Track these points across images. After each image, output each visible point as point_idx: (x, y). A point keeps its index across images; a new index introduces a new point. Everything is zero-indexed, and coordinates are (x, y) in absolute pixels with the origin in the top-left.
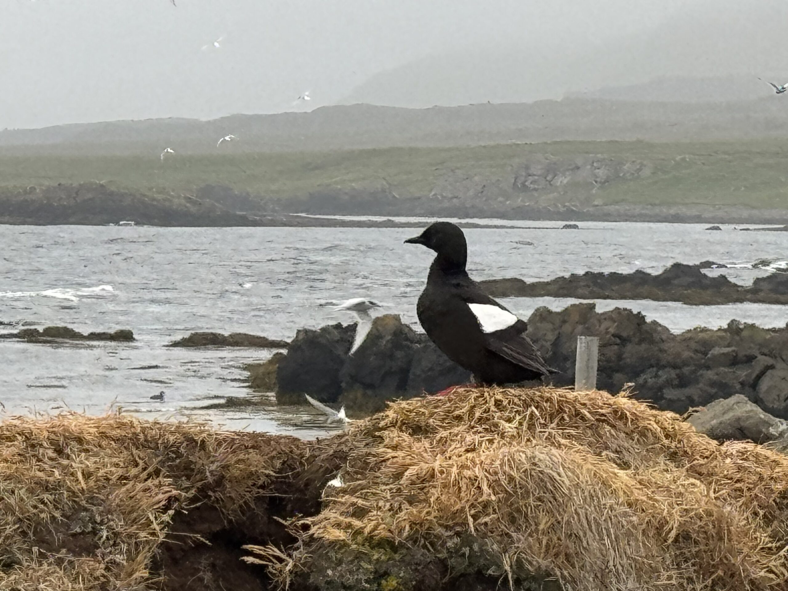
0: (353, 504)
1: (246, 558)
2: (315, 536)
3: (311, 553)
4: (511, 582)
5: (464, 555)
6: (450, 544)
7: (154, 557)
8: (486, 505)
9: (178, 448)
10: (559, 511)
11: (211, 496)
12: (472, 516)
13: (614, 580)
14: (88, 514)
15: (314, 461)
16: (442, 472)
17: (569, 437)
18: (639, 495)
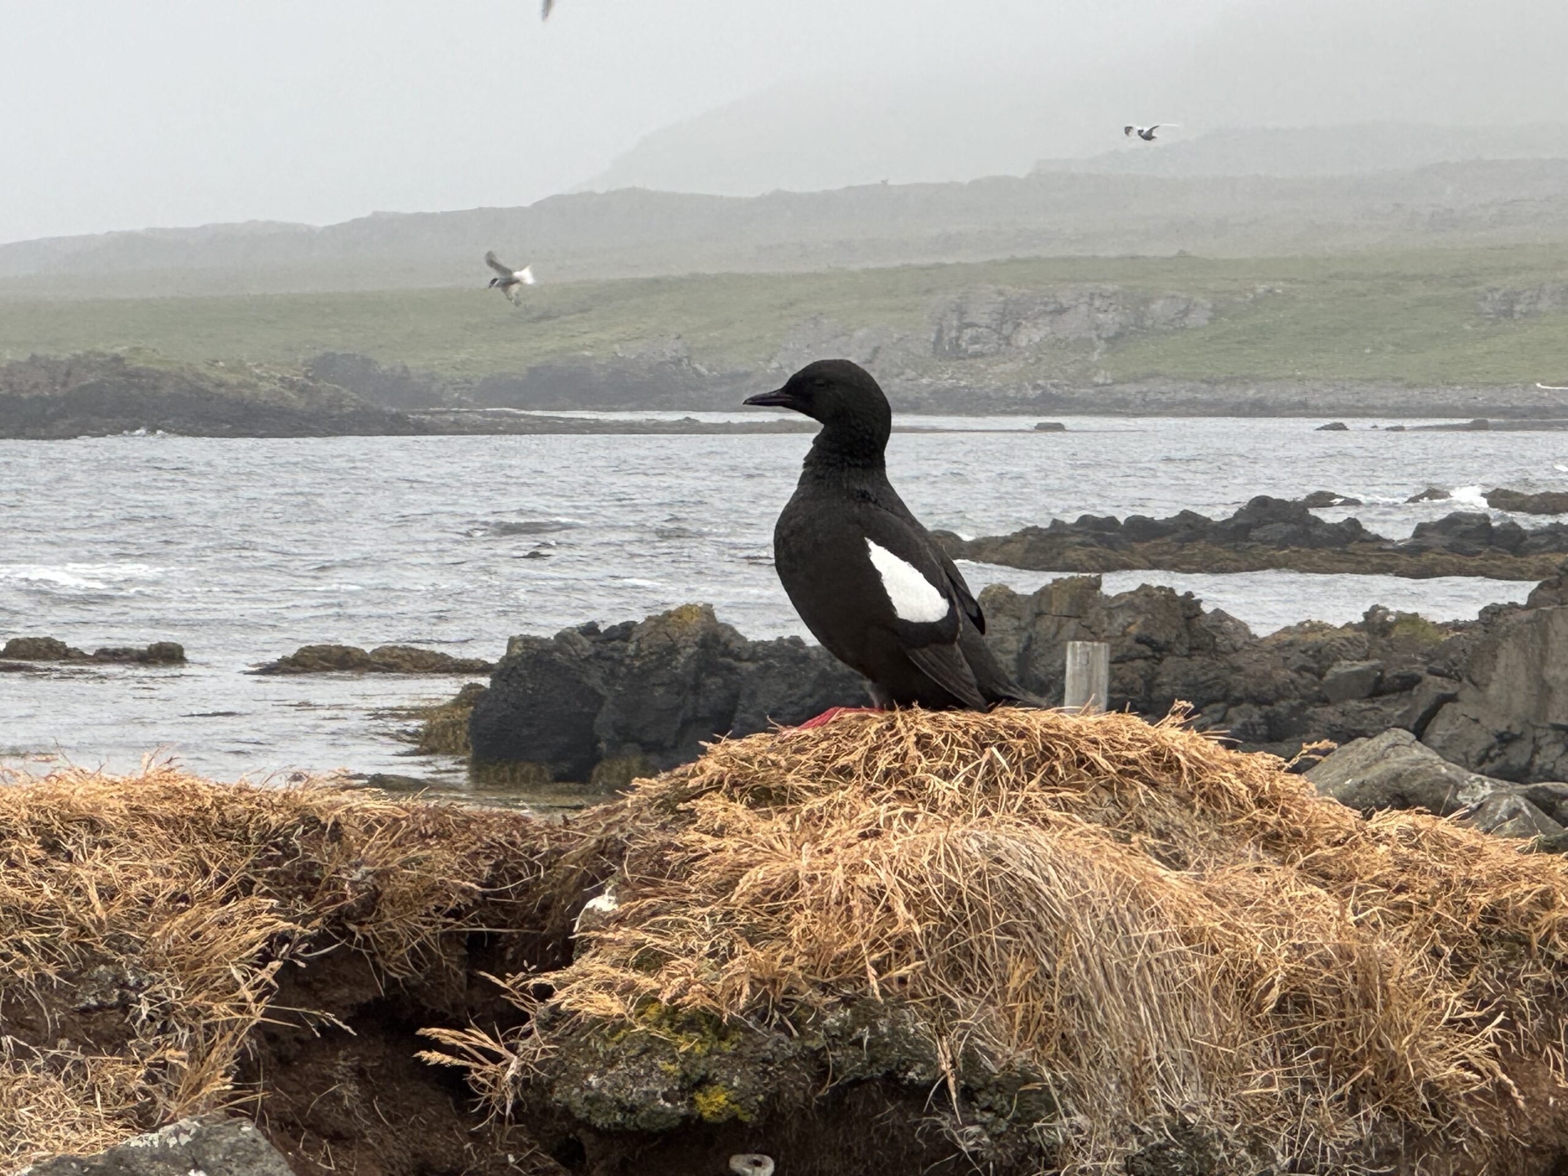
0: (637, 945)
1: (425, 1055)
2: (563, 1007)
3: (556, 1041)
4: (954, 1095)
5: (859, 1042)
6: (830, 1020)
7: (243, 1054)
8: (902, 944)
9: (287, 837)
10: (1047, 954)
11: (353, 934)
12: (876, 965)
13: (1158, 1088)
14: (111, 969)
15: (557, 861)
16: (812, 879)
17: (1066, 805)
18: (1206, 919)
